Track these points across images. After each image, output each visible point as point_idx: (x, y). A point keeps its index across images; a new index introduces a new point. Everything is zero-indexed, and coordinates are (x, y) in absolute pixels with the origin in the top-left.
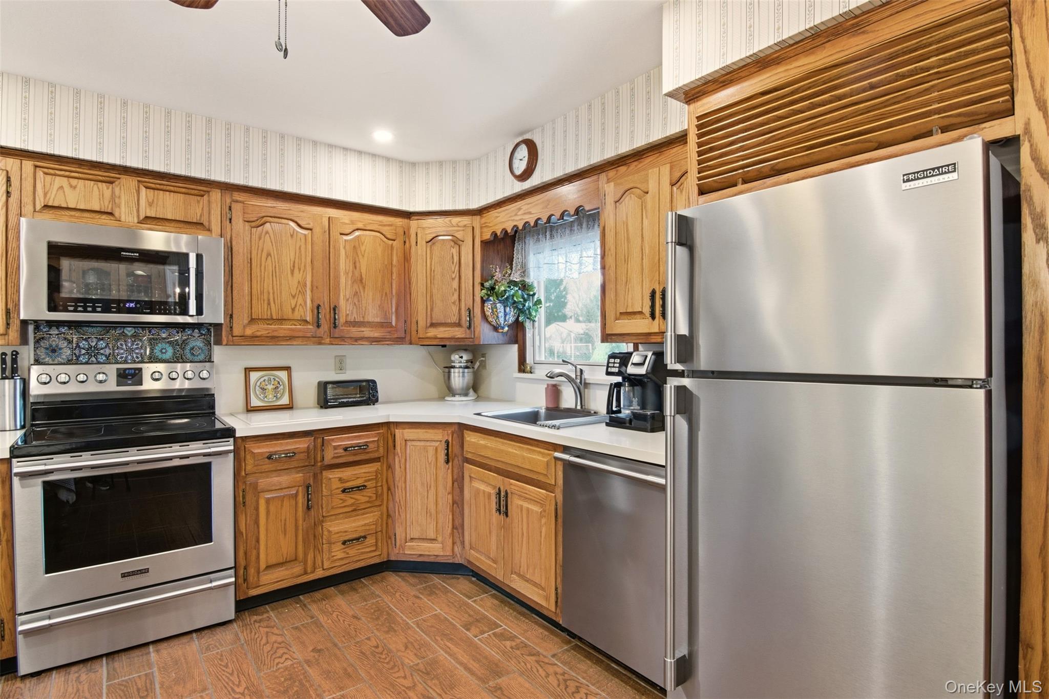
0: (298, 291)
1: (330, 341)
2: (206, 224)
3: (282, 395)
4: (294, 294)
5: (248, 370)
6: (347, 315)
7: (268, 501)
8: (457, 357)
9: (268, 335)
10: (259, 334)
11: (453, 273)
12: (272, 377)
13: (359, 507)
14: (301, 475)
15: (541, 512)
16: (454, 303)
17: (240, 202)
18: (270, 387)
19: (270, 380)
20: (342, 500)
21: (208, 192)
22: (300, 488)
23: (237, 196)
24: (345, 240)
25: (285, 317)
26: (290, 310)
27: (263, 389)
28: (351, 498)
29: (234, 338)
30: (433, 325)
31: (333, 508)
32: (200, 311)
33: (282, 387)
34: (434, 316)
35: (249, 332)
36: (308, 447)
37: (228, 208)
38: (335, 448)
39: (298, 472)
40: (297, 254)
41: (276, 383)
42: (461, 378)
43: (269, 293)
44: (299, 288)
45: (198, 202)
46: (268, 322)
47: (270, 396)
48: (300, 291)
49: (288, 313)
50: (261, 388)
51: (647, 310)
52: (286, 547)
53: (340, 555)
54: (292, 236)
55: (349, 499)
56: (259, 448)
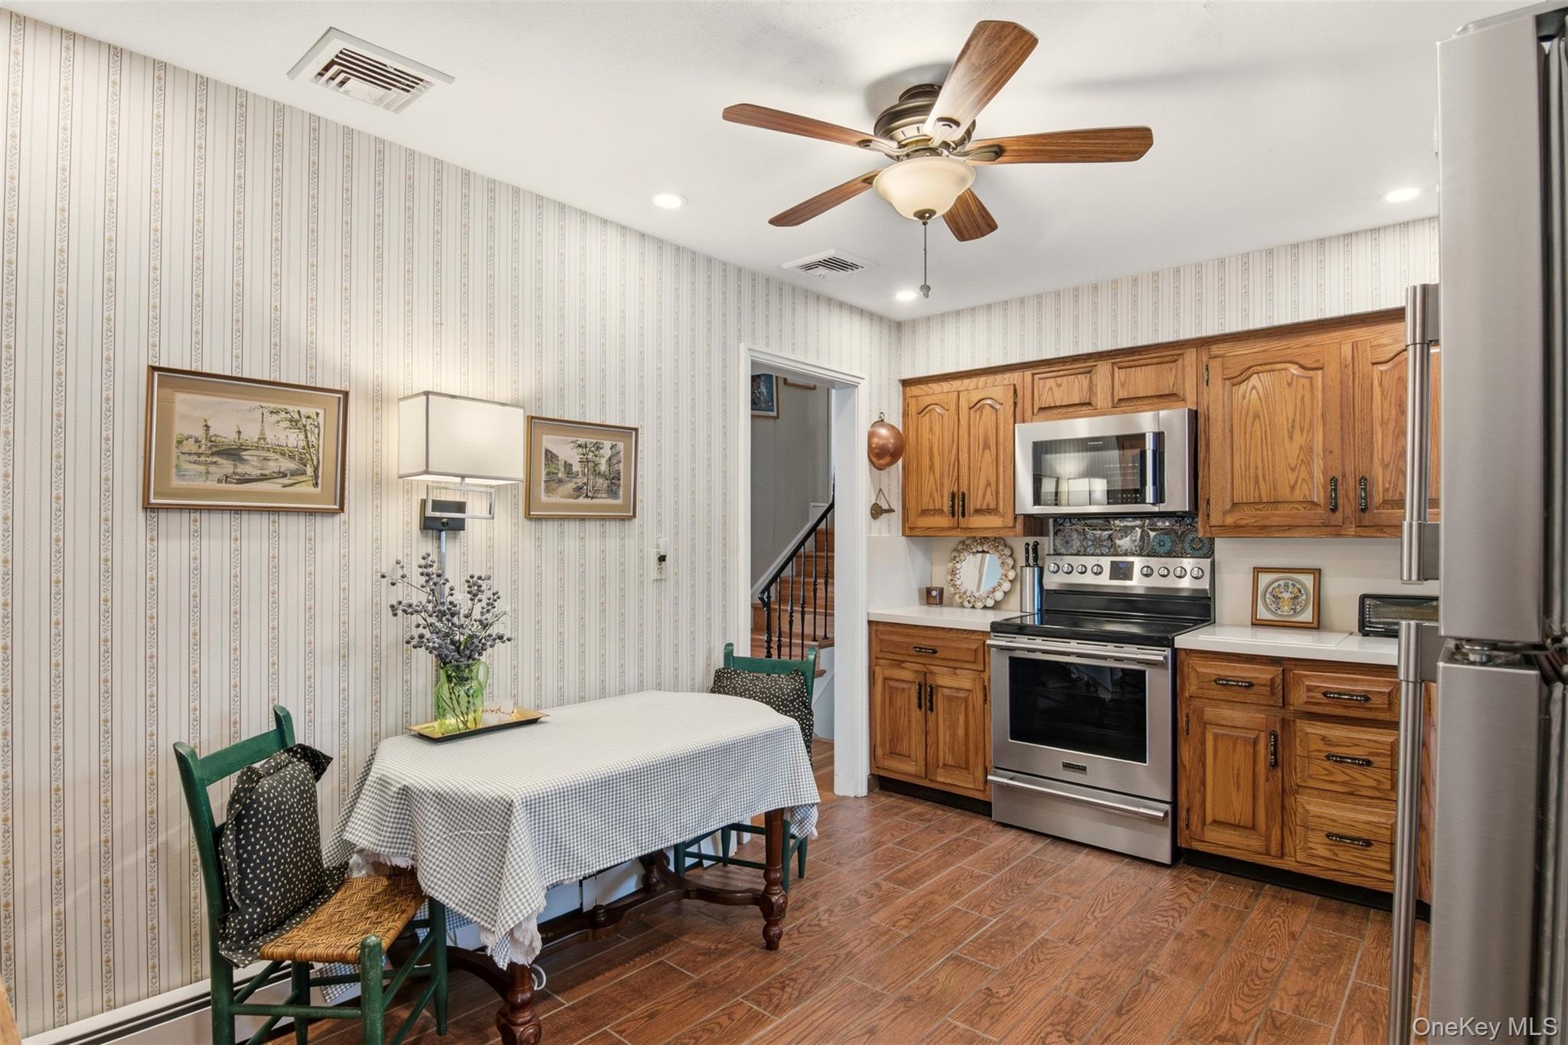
0: (1299, 462)
1: (1355, 532)
2: (1181, 393)
3: (1303, 609)
4: (1293, 466)
5: (1258, 570)
6: (1386, 490)
7: (1216, 737)
9: (1256, 524)
10: (1242, 523)
12: (1291, 582)
13: (1357, 790)
14: (1262, 716)
17: (1220, 356)
18: (1286, 595)
19: (1286, 585)
20: (1327, 770)
21: (1183, 354)
22: (1262, 735)
23: (1215, 350)
24: (1382, 371)
25: (1280, 499)
26: (1288, 490)
27: (1276, 598)
28: (1344, 773)
29: (1214, 529)
31: (1310, 776)
32: (1159, 497)
33: (1304, 597)
35: (1229, 520)
36: (1272, 680)
37: (1205, 368)
38: (1309, 689)
39: (1258, 711)
40: (1298, 409)
41: (1296, 590)
43: (1257, 468)
44: (1302, 457)
45: (1171, 369)
46: (1257, 507)
47: (1286, 608)
48: (1302, 460)
49: (1284, 493)
50: (1274, 596)
53: (1322, 851)
54: (1289, 385)
55: (1340, 774)
56: (1204, 666)
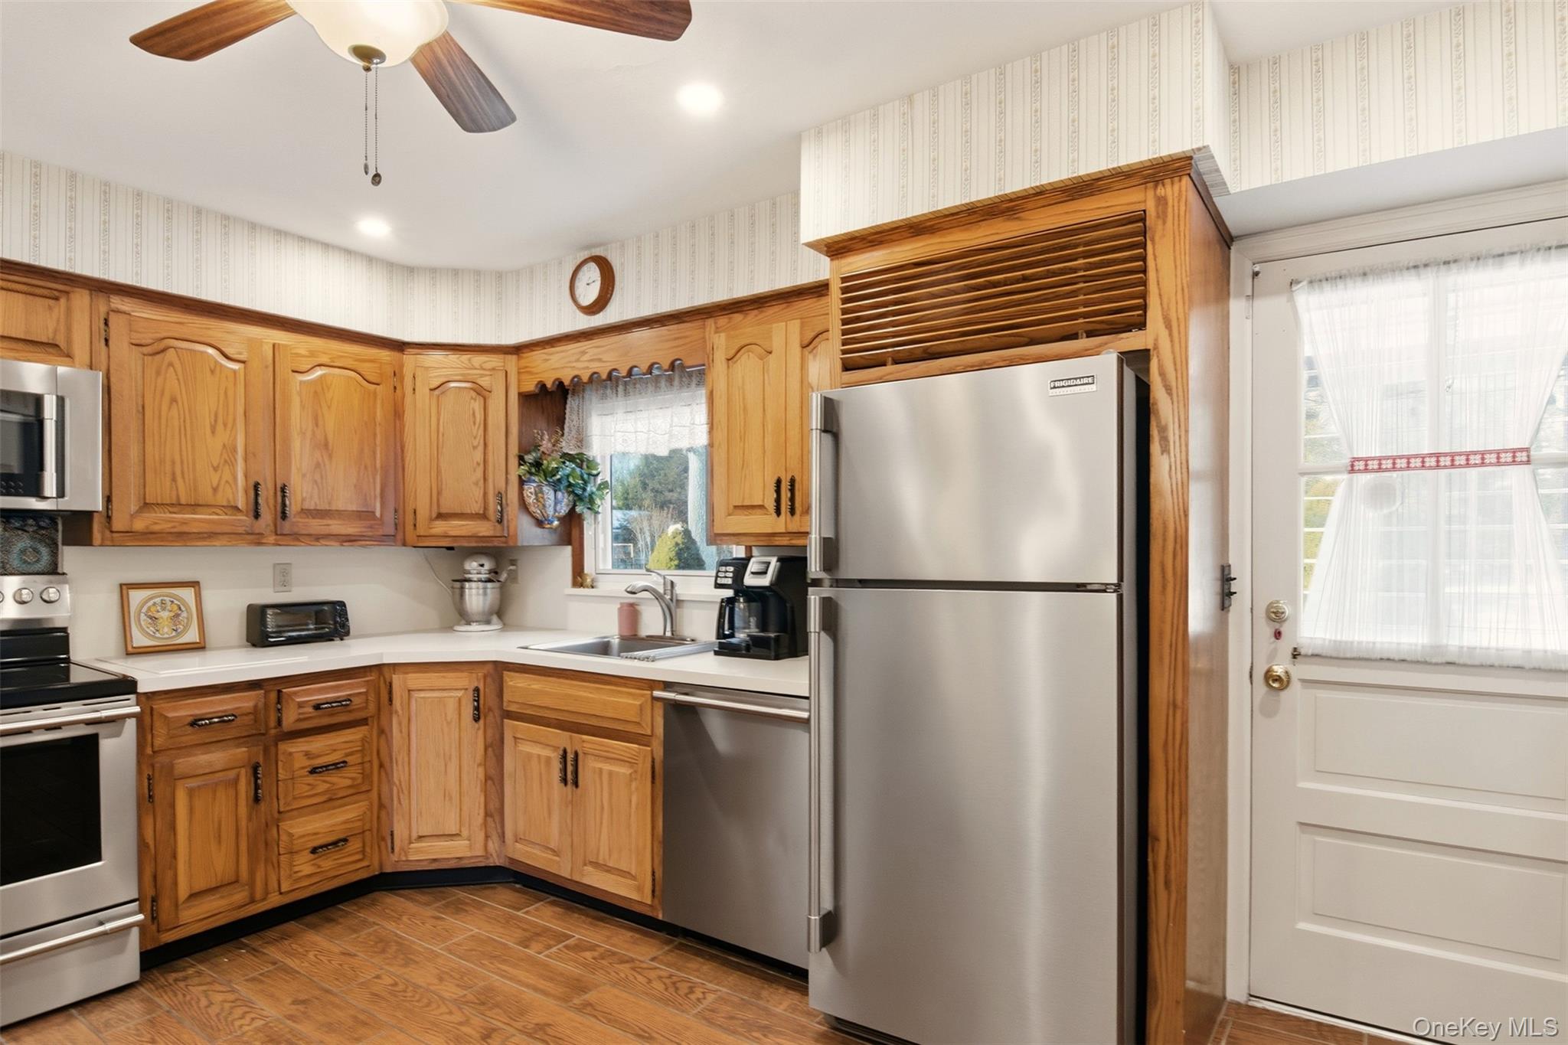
0: (222, 461)
1: (275, 540)
2: (63, 345)
3: (187, 627)
4: (215, 464)
5: (125, 588)
6: (303, 500)
7: (191, 793)
8: (475, 564)
9: (175, 530)
10: (156, 528)
11: (475, 438)
12: (167, 599)
13: (335, 794)
14: (245, 749)
15: (631, 774)
16: (476, 484)
17: (124, 313)
18: (165, 614)
19: (163, 602)
20: (309, 785)
21: (67, 293)
22: (243, 771)
23: (117, 302)
24: (301, 382)
25: (200, 503)
26: (210, 491)
27: (154, 619)
28: (324, 781)
29: (115, 535)
30: (441, 516)
31: (295, 798)
32: (61, 493)
33: (185, 614)
34: (442, 501)
35: (139, 525)
36: (256, 707)
37: (102, 322)
38: (301, 705)
39: (238, 746)
40: (221, 402)
41: (176, 608)
42: (481, 598)
43: (173, 463)
44: (225, 456)
45: (50, 308)
46: (170, 509)
47: (166, 630)
48: (226, 461)
49: (206, 495)
50: (151, 618)
51: (770, 504)
52: (221, 863)
53: (307, 869)
54: (212, 372)
55: (321, 784)
56: (175, 709)
